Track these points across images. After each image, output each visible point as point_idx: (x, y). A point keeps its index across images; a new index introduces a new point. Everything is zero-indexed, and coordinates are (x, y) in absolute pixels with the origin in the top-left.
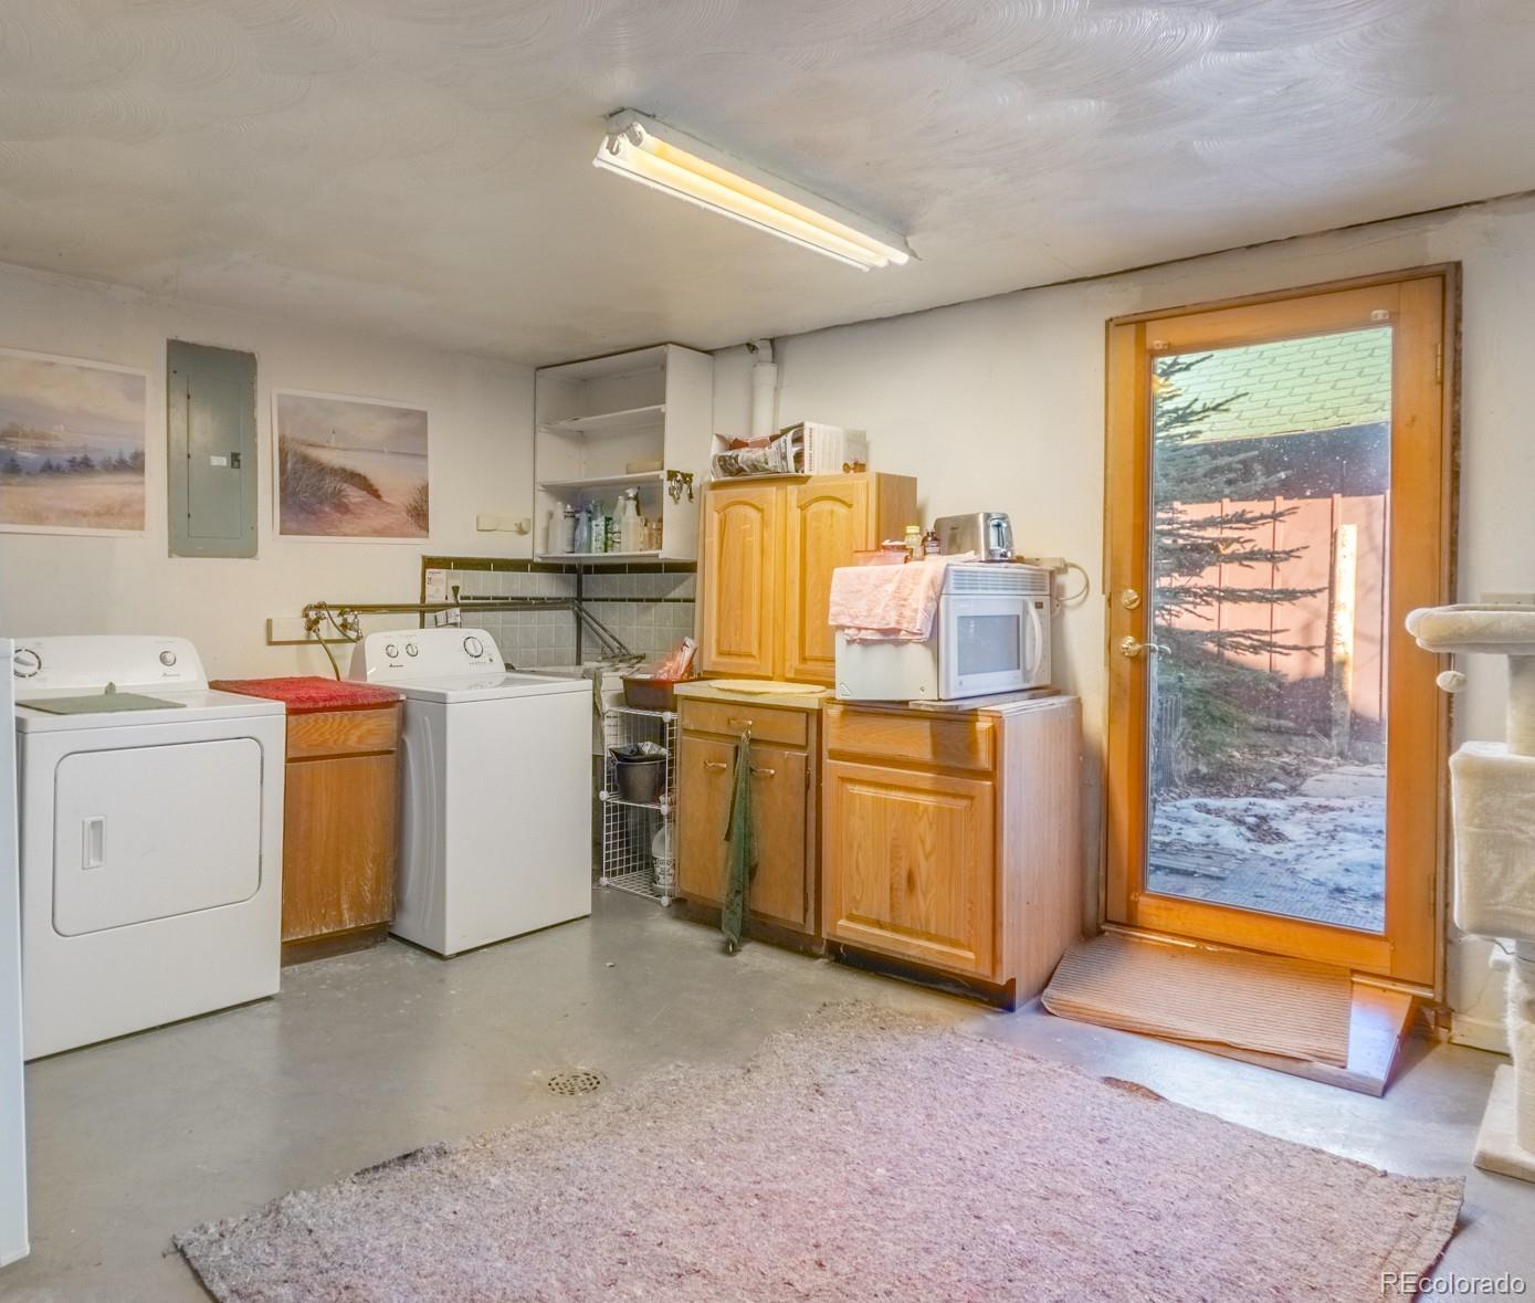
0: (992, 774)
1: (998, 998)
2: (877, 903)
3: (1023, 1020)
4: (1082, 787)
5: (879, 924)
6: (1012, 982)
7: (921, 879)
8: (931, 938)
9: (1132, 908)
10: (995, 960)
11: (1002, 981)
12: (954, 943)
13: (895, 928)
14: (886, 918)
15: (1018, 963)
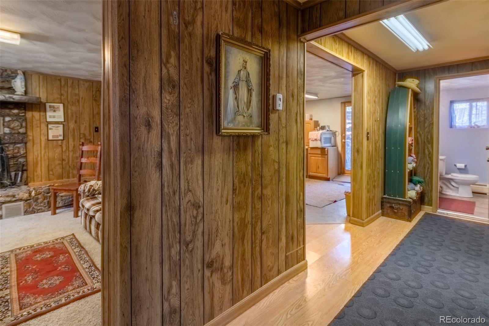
0: (327, 155)
1: (328, 179)
2: (314, 170)
3: (331, 181)
4: (338, 158)
5: (315, 173)
6: (329, 178)
7: (319, 167)
8: (321, 173)
9: (344, 171)
10: (328, 175)
11: (328, 177)
12: (323, 174)
13: (316, 173)
14: (316, 172)
15: (330, 176)
